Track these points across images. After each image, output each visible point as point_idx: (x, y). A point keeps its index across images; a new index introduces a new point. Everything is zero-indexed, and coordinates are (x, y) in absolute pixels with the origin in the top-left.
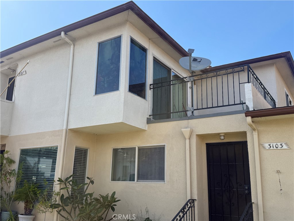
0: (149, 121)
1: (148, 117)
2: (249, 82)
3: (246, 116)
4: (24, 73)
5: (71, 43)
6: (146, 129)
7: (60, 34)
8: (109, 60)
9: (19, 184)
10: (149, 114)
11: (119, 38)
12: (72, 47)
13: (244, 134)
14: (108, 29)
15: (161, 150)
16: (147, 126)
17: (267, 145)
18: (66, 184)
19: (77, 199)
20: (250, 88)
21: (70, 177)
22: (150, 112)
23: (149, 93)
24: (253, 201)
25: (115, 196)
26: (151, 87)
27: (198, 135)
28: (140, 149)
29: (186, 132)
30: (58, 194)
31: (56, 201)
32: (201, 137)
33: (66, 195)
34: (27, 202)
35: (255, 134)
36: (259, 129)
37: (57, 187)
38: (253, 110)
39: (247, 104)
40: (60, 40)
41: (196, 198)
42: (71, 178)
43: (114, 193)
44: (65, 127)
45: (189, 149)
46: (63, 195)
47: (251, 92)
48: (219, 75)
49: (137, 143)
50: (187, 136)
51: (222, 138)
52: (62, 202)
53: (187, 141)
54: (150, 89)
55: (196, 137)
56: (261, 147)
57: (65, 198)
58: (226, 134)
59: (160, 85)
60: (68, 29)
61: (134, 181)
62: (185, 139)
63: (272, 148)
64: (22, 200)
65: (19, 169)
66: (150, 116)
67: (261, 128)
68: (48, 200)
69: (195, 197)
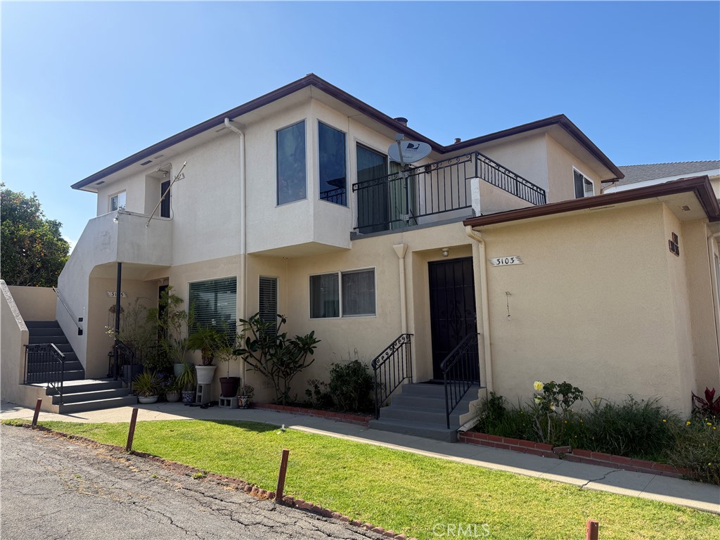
0: (353, 237)
1: (353, 231)
2: (477, 177)
3: (465, 225)
4: (182, 177)
5: (240, 132)
6: (351, 247)
7: (223, 122)
8: (291, 155)
9: (193, 329)
10: (354, 227)
11: (303, 123)
12: (242, 137)
13: (470, 246)
14: (288, 110)
15: (370, 274)
16: (351, 243)
17: (495, 261)
18: (251, 325)
19: (266, 341)
20: (477, 186)
21: (256, 315)
22: (355, 224)
23: (352, 197)
24: (478, 332)
25: (314, 337)
26: (355, 188)
27: (415, 253)
28: (344, 275)
29: (399, 249)
30: (242, 337)
31: (240, 346)
32: (421, 254)
33: (253, 339)
34: (204, 350)
35: (482, 247)
36: (486, 239)
37: (240, 329)
38: (480, 215)
39: (473, 207)
40: (224, 128)
41: (413, 333)
42: (258, 316)
43: (313, 332)
44: (242, 252)
45: (403, 271)
46: (248, 338)
47: (478, 190)
48: (441, 168)
49: (339, 268)
50: (400, 254)
51: (446, 253)
52: (248, 347)
53: (401, 261)
54: (353, 190)
55: (413, 256)
56: (488, 263)
57: (251, 341)
58: (451, 249)
59: (366, 185)
60: (232, 115)
61: (338, 316)
62: (399, 258)
63: (501, 264)
64: (198, 348)
65: (190, 309)
66: (354, 229)
67: (489, 239)
68: (231, 345)
69: (412, 331)
